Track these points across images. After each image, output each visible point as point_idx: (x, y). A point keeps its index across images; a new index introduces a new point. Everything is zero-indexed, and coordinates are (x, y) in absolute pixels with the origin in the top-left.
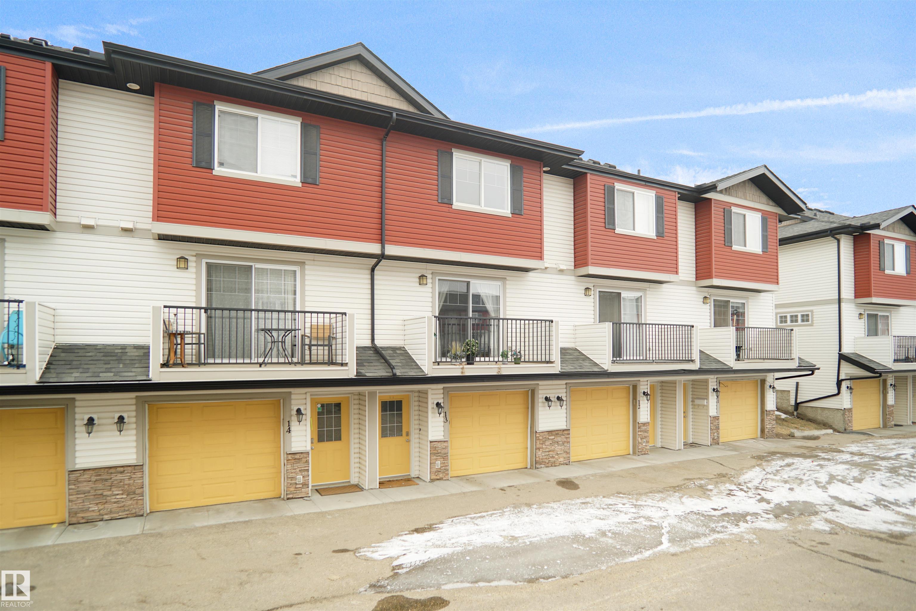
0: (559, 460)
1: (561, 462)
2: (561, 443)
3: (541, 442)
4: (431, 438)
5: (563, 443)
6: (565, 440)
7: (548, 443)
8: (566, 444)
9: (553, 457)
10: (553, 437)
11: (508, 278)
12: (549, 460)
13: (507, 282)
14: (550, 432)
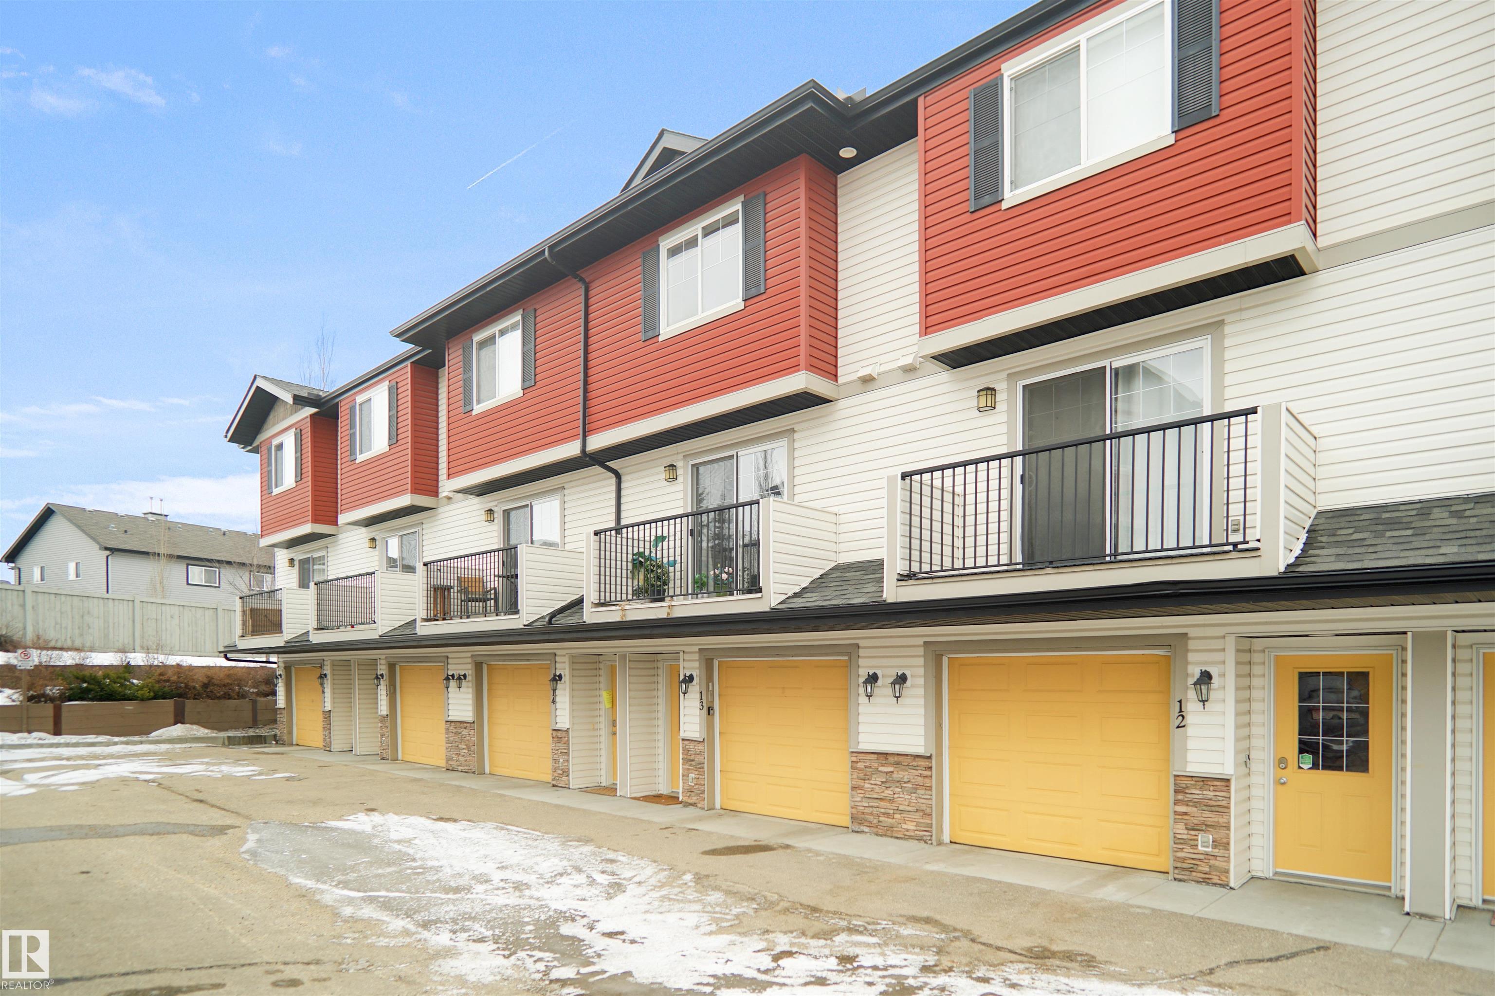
0: (904, 826)
1: (907, 830)
2: (909, 785)
3: (861, 775)
4: (683, 735)
5: (917, 787)
6: (920, 780)
7: (878, 779)
8: (922, 792)
9: (886, 815)
10: (890, 769)
11: (796, 428)
12: (881, 819)
13: (796, 436)
14: (884, 755)
